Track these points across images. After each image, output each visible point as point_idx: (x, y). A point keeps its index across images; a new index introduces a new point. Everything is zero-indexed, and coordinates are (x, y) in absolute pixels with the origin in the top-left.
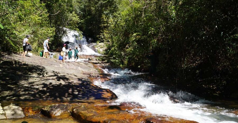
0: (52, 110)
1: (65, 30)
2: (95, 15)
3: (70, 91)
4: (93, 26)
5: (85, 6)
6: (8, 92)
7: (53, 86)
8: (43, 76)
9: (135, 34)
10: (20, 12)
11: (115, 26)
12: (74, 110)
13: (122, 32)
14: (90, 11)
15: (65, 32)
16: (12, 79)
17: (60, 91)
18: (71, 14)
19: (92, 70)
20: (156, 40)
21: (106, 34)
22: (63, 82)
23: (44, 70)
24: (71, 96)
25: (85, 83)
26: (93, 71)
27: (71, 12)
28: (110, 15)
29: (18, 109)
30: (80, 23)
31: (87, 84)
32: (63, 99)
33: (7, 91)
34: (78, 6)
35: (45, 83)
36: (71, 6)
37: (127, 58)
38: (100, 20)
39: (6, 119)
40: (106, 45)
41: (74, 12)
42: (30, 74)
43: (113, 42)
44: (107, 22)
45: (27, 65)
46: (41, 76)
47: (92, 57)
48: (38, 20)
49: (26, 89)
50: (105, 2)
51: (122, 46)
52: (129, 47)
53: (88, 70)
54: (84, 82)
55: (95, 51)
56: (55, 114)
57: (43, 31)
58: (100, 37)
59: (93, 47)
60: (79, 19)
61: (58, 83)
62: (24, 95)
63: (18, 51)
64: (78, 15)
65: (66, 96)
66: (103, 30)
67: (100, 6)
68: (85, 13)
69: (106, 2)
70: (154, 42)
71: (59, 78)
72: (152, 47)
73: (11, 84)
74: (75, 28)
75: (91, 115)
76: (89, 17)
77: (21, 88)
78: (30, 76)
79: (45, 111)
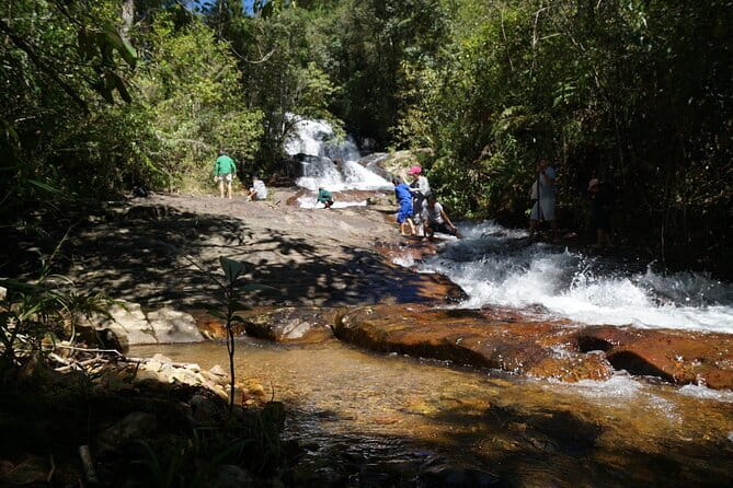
0: (277, 322)
1: (290, 119)
2: (376, 66)
3: (322, 280)
4: (374, 102)
5: (344, 42)
6: (152, 285)
7: (270, 267)
8: (241, 241)
9: (508, 112)
10: (164, 62)
11: (443, 90)
12: (344, 320)
13: (468, 107)
14: (360, 56)
15: (290, 126)
16: (159, 251)
17: (292, 282)
18: (306, 72)
19: (380, 230)
20: (580, 124)
21: (414, 122)
22: (297, 258)
23: (242, 227)
24: (326, 294)
25: (363, 259)
26: (385, 230)
27: (305, 66)
28: (426, 57)
29: (182, 319)
30: (334, 94)
31: (372, 262)
32: (302, 302)
33: (148, 282)
34: (324, 43)
35: (249, 261)
36: (304, 44)
37: (488, 187)
38: (394, 80)
39: (157, 344)
40: (415, 157)
41: (312, 65)
42: (203, 239)
43: (438, 146)
44: (416, 83)
45: (193, 215)
46: (236, 243)
47: (376, 195)
48: (213, 91)
49: (197, 278)
50: (405, 21)
51: (468, 153)
52: (493, 152)
53: (368, 229)
54: (359, 256)
55: (384, 175)
56: (288, 333)
57: (231, 124)
58: (397, 132)
59: (378, 164)
60: (328, 82)
61: (284, 259)
62: (192, 293)
63: (166, 186)
64: (326, 71)
65: (310, 296)
66: (405, 111)
67: (393, 37)
68: (348, 63)
69: (409, 20)
70: (575, 130)
71: (286, 247)
72: (570, 146)
73: (157, 265)
74: (318, 112)
75: (397, 328)
76: (358, 74)
77: (182, 275)
78: (204, 243)
79: (259, 325)
